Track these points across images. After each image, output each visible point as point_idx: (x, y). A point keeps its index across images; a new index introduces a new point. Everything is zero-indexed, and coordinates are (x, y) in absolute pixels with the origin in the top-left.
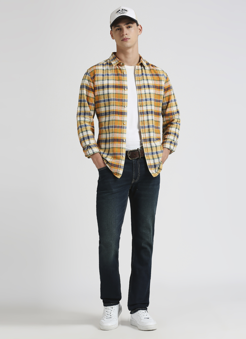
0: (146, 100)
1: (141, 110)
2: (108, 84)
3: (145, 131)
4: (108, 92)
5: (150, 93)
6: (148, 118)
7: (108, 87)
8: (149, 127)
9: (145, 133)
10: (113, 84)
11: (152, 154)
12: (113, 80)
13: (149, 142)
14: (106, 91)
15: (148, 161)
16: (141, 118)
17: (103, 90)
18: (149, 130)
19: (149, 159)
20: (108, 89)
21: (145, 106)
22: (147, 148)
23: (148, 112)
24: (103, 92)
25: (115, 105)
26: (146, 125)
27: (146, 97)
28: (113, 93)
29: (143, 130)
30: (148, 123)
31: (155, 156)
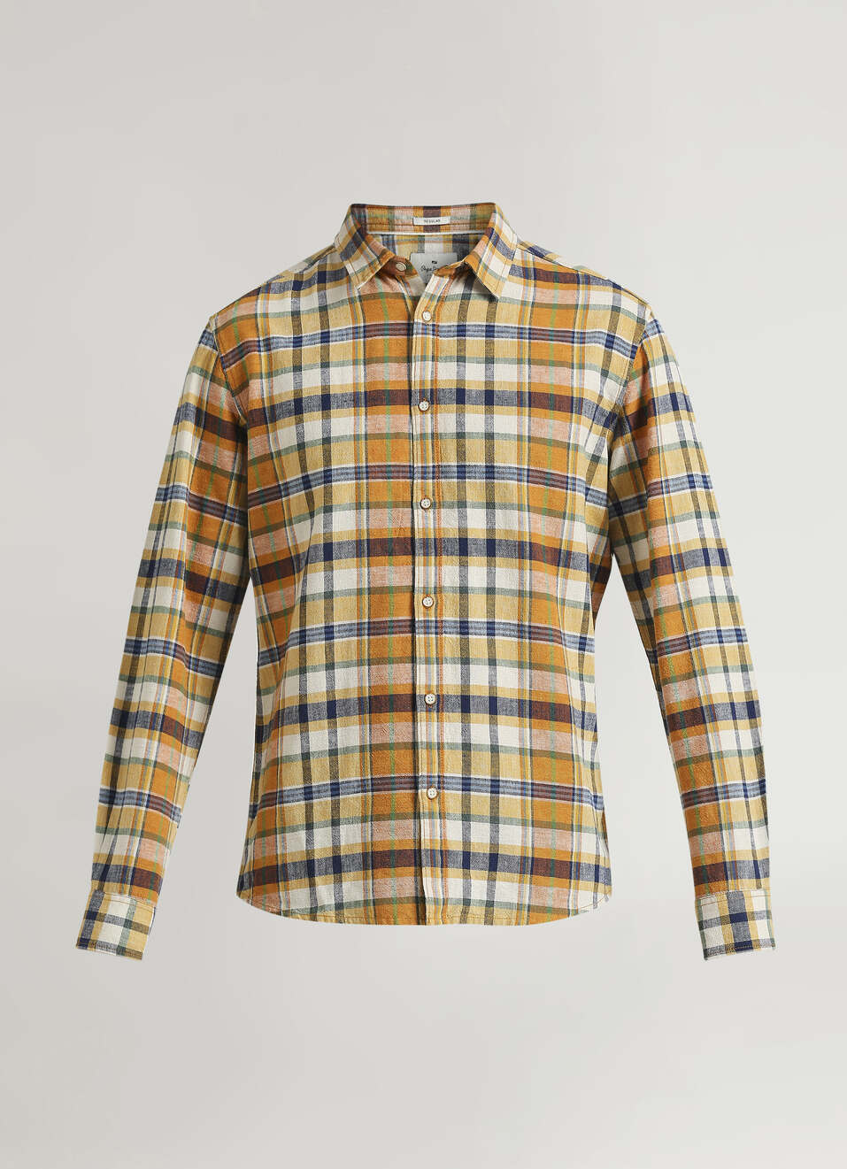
0: (462, 472)
1: (425, 530)
2: (325, 388)
3: (439, 646)
4: (327, 430)
5: (490, 436)
6: (464, 577)
7: (326, 402)
8: (464, 628)
9: (439, 661)
10: (356, 385)
11: (466, 785)
12: (355, 362)
13: (458, 715)
14: (313, 426)
15: (432, 826)
16: (426, 574)
17: (300, 422)
18: (465, 647)
19: (442, 816)
20: (327, 417)
21: (451, 506)
22: (440, 746)
23: (471, 547)
24: (300, 435)
25: (368, 504)
26: (450, 616)
27: (461, 454)
28: (356, 437)
29: (427, 645)
30: (464, 609)
31: (481, 800)
